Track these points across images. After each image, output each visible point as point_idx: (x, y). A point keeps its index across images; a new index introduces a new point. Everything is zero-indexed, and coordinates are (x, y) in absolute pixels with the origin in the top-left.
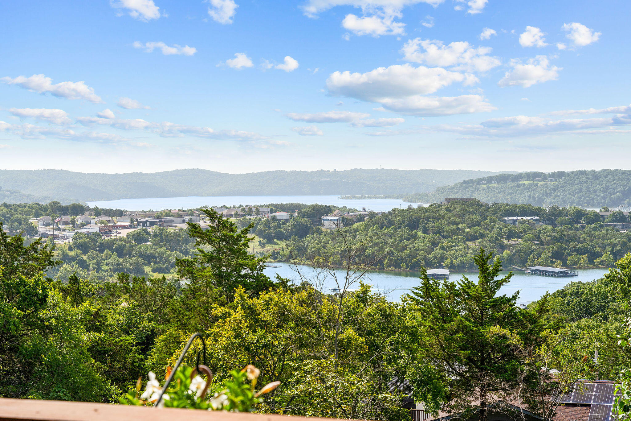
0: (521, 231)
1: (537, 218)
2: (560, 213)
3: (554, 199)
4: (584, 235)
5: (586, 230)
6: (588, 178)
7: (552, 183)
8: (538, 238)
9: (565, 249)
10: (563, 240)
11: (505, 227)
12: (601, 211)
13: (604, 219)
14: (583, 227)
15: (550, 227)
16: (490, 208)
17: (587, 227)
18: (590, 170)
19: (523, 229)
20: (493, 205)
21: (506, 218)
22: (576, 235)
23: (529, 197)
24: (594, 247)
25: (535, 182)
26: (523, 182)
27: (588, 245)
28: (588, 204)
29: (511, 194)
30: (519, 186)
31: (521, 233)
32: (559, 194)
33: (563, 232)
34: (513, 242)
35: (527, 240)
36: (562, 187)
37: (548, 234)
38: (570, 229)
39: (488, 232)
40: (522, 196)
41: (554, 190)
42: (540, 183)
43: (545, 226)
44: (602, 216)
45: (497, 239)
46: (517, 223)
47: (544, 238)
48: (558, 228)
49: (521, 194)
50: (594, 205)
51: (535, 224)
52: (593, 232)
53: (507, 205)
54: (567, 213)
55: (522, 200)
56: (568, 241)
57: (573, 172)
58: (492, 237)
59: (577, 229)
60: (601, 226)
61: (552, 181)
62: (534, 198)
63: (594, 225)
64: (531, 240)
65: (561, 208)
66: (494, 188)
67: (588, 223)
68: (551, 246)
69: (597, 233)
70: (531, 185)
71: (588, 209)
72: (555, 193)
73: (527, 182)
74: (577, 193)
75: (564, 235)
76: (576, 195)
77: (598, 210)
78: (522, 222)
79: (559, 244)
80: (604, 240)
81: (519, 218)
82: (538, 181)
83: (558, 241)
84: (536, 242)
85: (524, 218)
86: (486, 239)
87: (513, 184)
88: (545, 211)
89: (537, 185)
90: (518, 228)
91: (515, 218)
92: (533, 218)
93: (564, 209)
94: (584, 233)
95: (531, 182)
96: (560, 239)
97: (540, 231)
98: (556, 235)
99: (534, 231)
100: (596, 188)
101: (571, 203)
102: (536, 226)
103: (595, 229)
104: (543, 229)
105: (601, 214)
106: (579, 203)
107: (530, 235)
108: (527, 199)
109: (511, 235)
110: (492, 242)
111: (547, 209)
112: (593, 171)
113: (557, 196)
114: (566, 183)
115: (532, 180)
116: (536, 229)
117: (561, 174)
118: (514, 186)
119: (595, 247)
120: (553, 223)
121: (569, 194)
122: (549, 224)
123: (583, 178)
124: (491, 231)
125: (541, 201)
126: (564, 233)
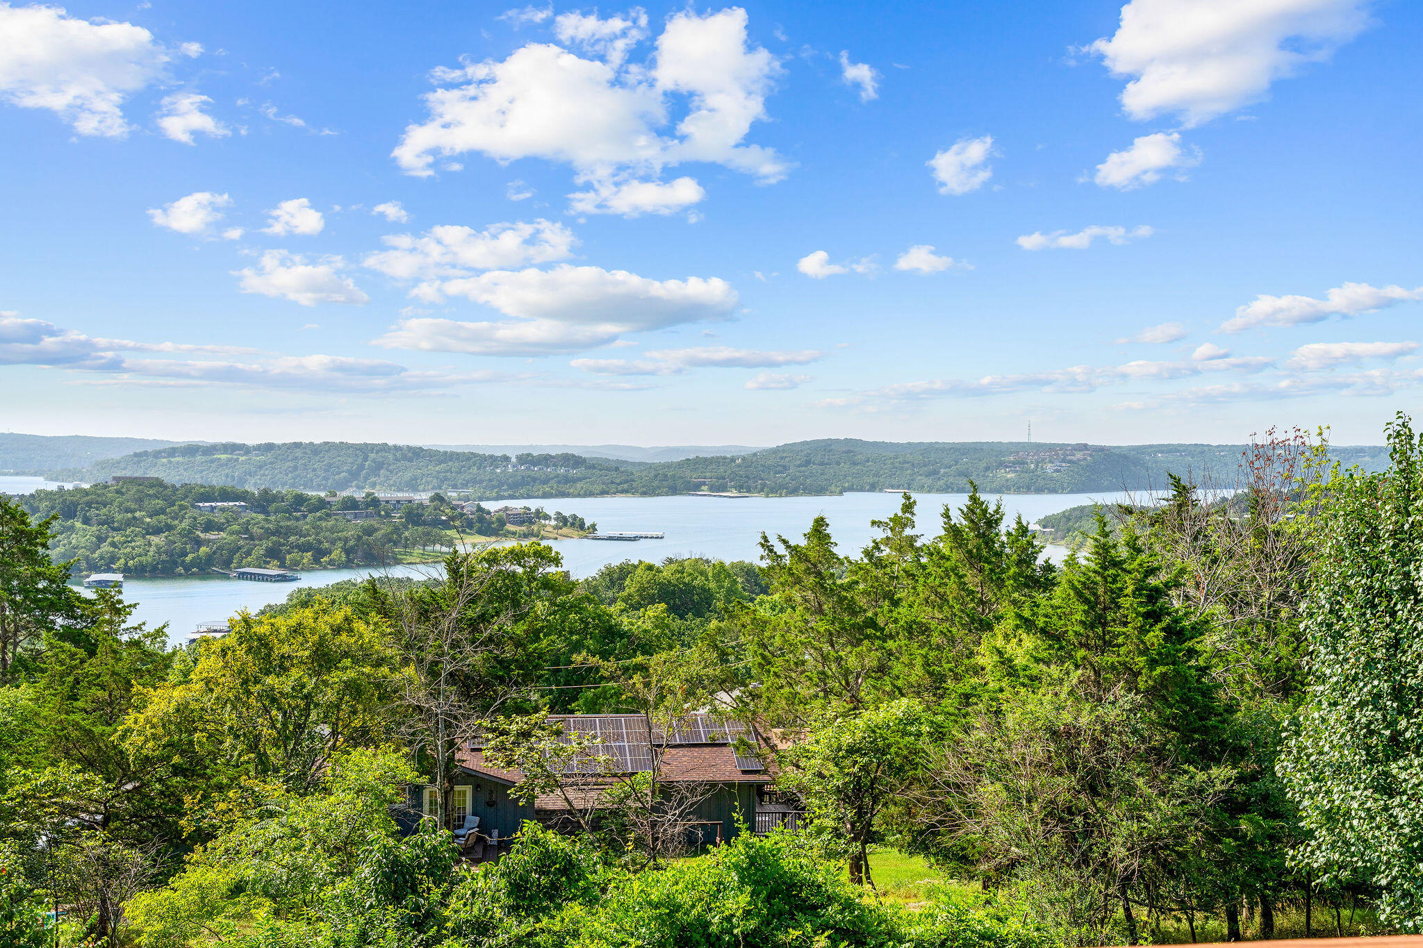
0: (223, 521)
1: (243, 503)
2: (275, 498)
3: (262, 479)
4: (307, 527)
5: (309, 519)
6: (305, 453)
7: (258, 458)
8: (247, 531)
9: (284, 545)
10: (280, 532)
11: (201, 515)
12: (327, 496)
13: (331, 506)
14: (305, 517)
15: (261, 517)
16: (177, 490)
17: (310, 516)
18: (307, 442)
19: (226, 518)
20: (182, 486)
21: (201, 504)
22: (297, 527)
23: (227, 476)
24: (320, 542)
25: (235, 457)
26: (218, 456)
27: (314, 539)
28: (305, 486)
29: (202, 471)
30: (212, 461)
31: (223, 524)
32: (267, 472)
33: (279, 522)
34: (212, 536)
35: (232, 533)
36: (271, 463)
37: (259, 525)
38: (289, 519)
39: (176, 522)
40: (217, 474)
41: (261, 467)
42: (242, 458)
43: (254, 515)
44: (329, 502)
45: (190, 532)
46: (215, 511)
47: (256, 530)
48: (272, 518)
49: (215, 472)
51: (240, 512)
52: (318, 523)
53: (202, 486)
54: (283, 498)
55: (217, 480)
56: (286, 534)
57: (284, 445)
58: (184, 529)
59: (297, 519)
60: (328, 515)
61: (257, 455)
62: (233, 477)
63: (318, 514)
64: (238, 533)
65: (274, 492)
66: (178, 463)
67: (311, 511)
68: (264, 541)
69: (323, 524)
70: (230, 460)
71: (309, 493)
72: (262, 472)
73: (223, 457)
74: (291, 472)
75: (281, 527)
76: (290, 475)
77: (322, 494)
78: (223, 510)
79: (274, 538)
80: (333, 533)
81: (219, 504)
82: (239, 455)
83: (273, 534)
84: (243, 536)
85: (225, 504)
86: (175, 532)
87: (204, 458)
88: (253, 494)
89: (237, 460)
90: (220, 518)
91: (213, 504)
92: (237, 503)
93: (279, 492)
94: (307, 524)
95: (230, 456)
96: (276, 532)
97: (248, 521)
98: (270, 526)
99: (241, 521)
100: (316, 466)
101: (284, 485)
102: (243, 514)
103: (320, 519)
104: (253, 519)
105: (327, 499)
106: (293, 486)
107: (235, 527)
109: (209, 526)
110: (183, 537)
111: (255, 492)
112: (311, 443)
113: (264, 475)
114: (276, 458)
115: (230, 454)
116: (242, 519)
117: (269, 447)
118: (206, 462)
119: (322, 542)
120: (265, 511)
121: (280, 473)
122: (259, 513)
123: (298, 453)
124: (181, 522)
125: (242, 481)
126: (280, 524)
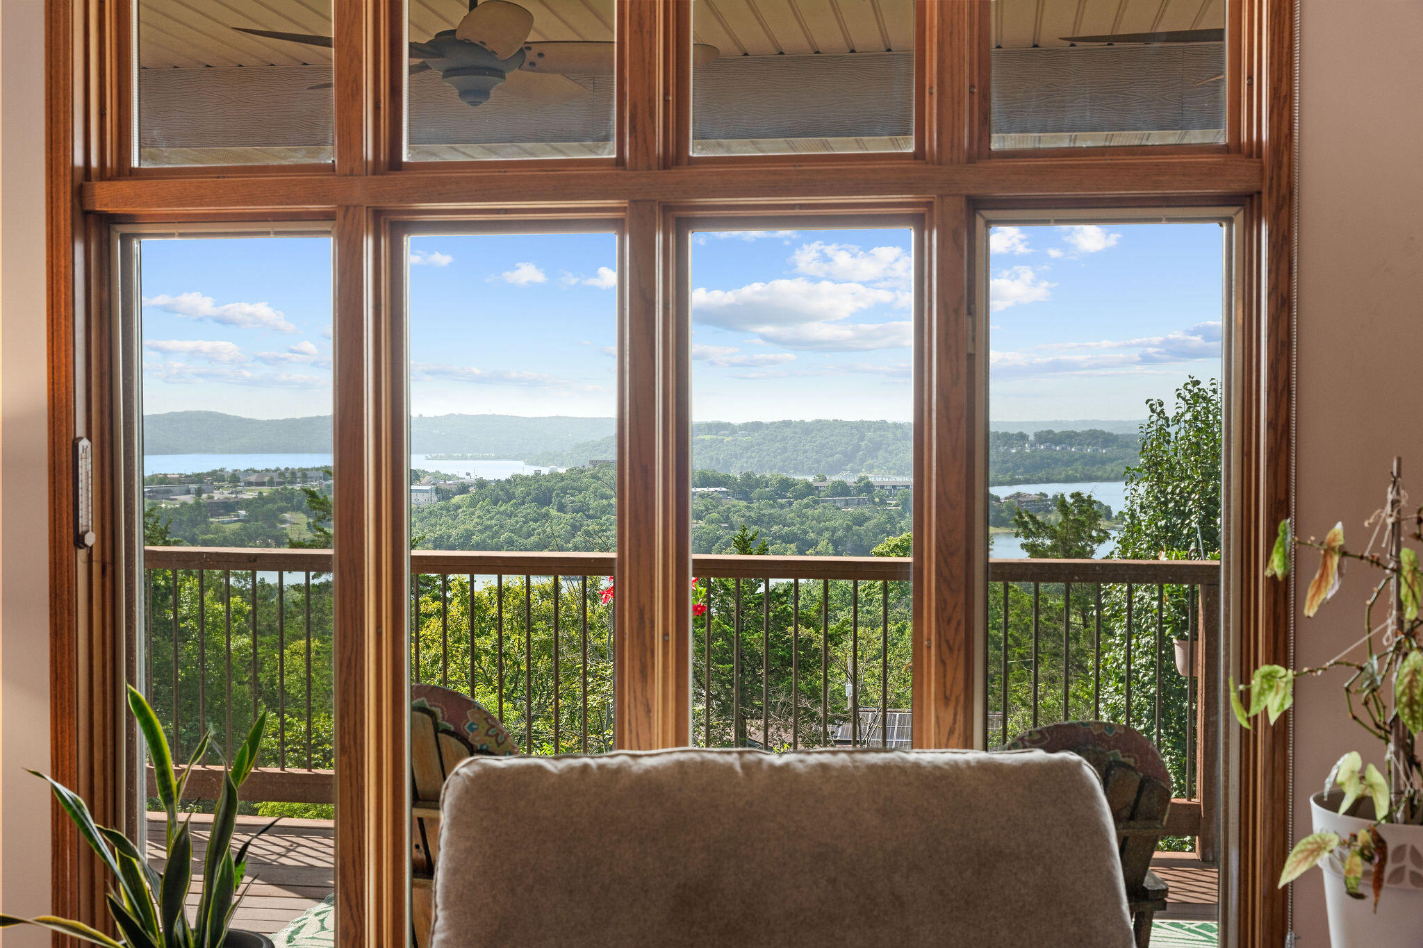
0: (702, 508)
1: (724, 489)
2: (758, 483)
3: (747, 462)
4: (792, 515)
5: (794, 507)
6: (796, 433)
7: (745, 439)
8: (727, 519)
10: (763, 522)
12: (815, 480)
13: (820, 491)
14: (791, 504)
15: (743, 503)
17: (796, 504)
18: (798, 420)
19: (705, 506)
22: (780, 515)
23: (711, 459)
24: (806, 533)
25: (720, 438)
26: (702, 437)
27: (798, 529)
28: (796, 470)
31: (702, 512)
32: (754, 455)
33: (762, 510)
35: (711, 522)
36: (759, 444)
37: (741, 513)
38: (772, 506)
40: (701, 457)
41: (747, 449)
42: (727, 439)
43: (736, 502)
44: (817, 488)
47: (736, 518)
48: (755, 505)
49: (699, 454)
50: (803, 472)
51: (721, 498)
52: (804, 511)
54: (767, 483)
55: (701, 463)
56: (768, 523)
57: (773, 423)
59: (782, 507)
60: (816, 502)
61: (743, 436)
62: (718, 461)
63: (805, 501)
64: (717, 521)
65: (758, 476)
67: (796, 498)
69: (810, 512)
70: (714, 441)
71: (796, 478)
72: (749, 454)
73: (708, 437)
74: (780, 454)
75: (764, 515)
76: (779, 457)
77: (811, 479)
78: (702, 496)
80: (820, 523)
82: (724, 435)
83: (755, 523)
84: (723, 525)
85: (705, 489)
88: (736, 479)
89: (722, 441)
90: (698, 505)
92: (718, 489)
93: (764, 477)
94: (792, 511)
95: (715, 437)
96: (759, 521)
97: (729, 508)
98: (752, 514)
99: (721, 508)
100: (807, 447)
102: (724, 501)
103: (807, 506)
104: (734, 506)
105: (815, 484)
106: (782, 469)
107: (715, 515)
108: (708, 461)
111: (738, 476)
112: (802, 422)
113: (750, 457)
114: (764, 439)
115: (715, 434)
116: (722, 506)
117: (757, 426)
119: (808, 532)
120: (747, 498)
121: (768, 455)
122: (741, 499)
123: (788, 432)
126: (763, 512)
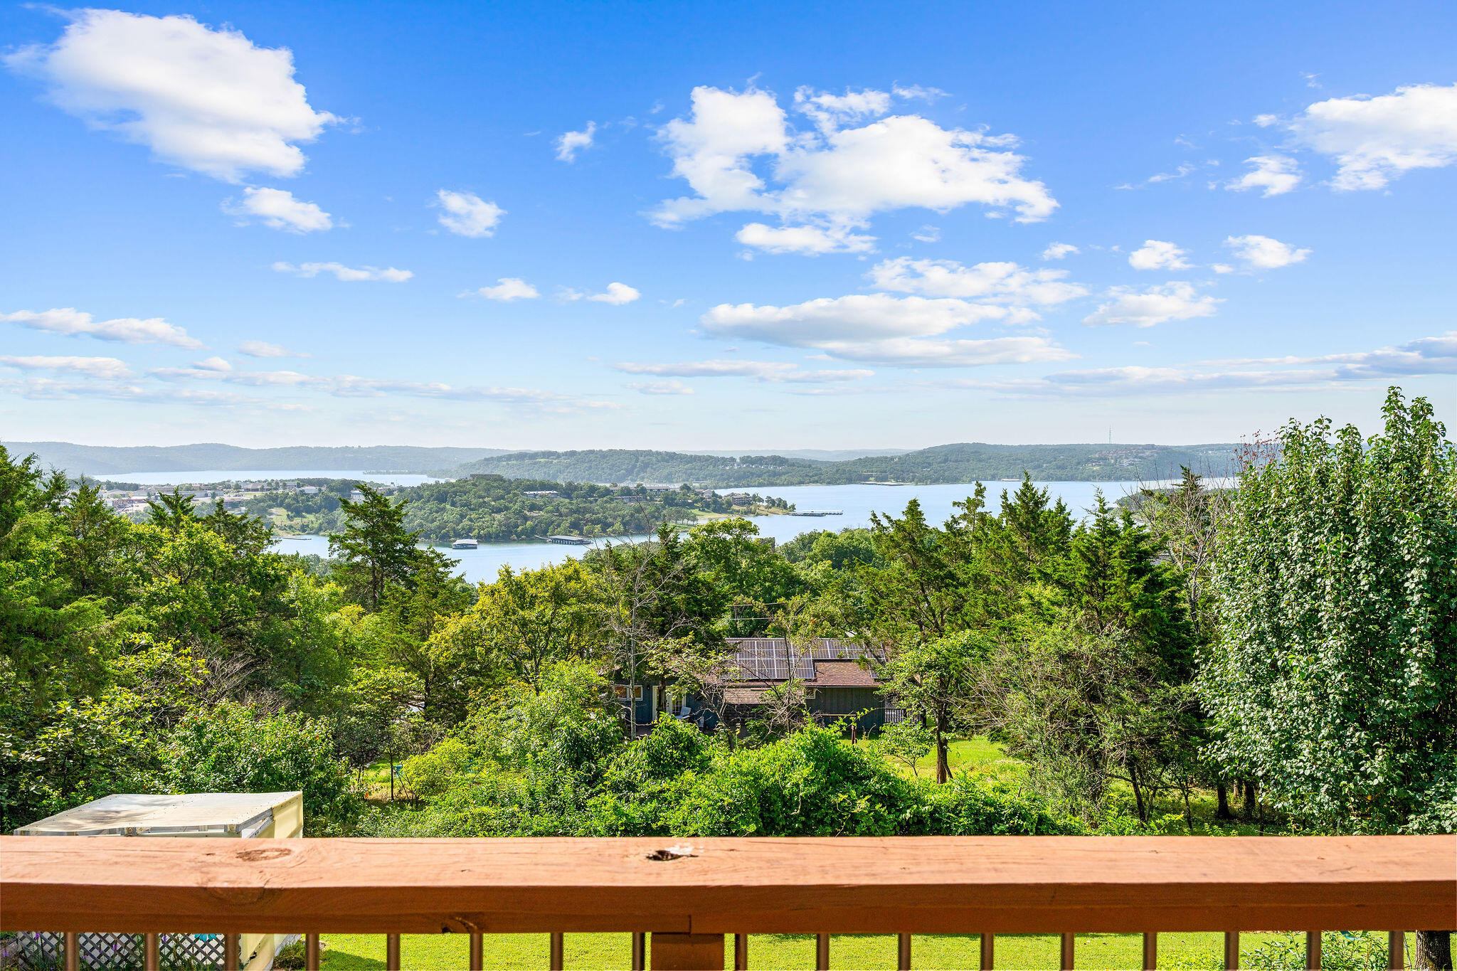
0: (542, 503)
1: (555, 492)
2: (576, 488)
3: (568, 475)
4: (597, 507)
5: (598, 503)
6: (597, 457)
7: (565, 461)
8: (558, 510)
9: (582, 520)
10: (579, 511)
11: (527, 500)
12: (611, 486)
13: (614, 493)
14: (596, 500)
15: (567, 500)
16: (512, 483)
17: (600, 501)
18: (598, 449)
19: (544, 502)
20: (515, 480)
21: (528, 493)
22: (590, 507)
23: (545, 473)
24: (606, 518)
26: (539, 460)
27: (602, 516)
28: (597, 480)
29: (529, 470)
30: (535, 463)
31: (542, 506)
32: (572, 471)
33: (578, 504)
34: (535, 514)
35: (548, 512)
36: (574, 464)
37: (566, 507)
38: (585, 502)
39: (512, 505)
40: (538, 472)
41: (567, 467)
42: (555, 461)
43: (562, 500)
44: (612, 491)
45: (520, 511)
46: (537, 497)
47: (563, 510)
48: (574, 502)
49: (537, 470)
50: (601, 481)
51: (553, 497)
52: (605, 505)
53: (528, 480)
54: (581, 488)
55: (539, 476)
56: (583, 512)
57: (583, 451)
58: (516, 509)
59: (591, 502)
60: (612, 499)
61: (565, 459)
62: (549, 474)
63: (605, 499)
64: (552, 512)
65: (575, 484)
66: (513, 465)
67: (600, 497)
68: (569, 517)
69: (608, 505)
70: (547, 462)
71: (598, 485)
73: (542, 460)
74: (587, 470)
75: (580, 508)
77: (608, 485)
78: (542, 496)
79: (576, 515)
80: (614, 512)
81: (539, 492)
82: (553, 459)
83: (575, 512)
84: (555, 514)
85: (544, 492)
86: (511, 511)
87: (530, 462)
88: (561, 485)
89: (551, 462)
90: (539, 502)
91: (536, 492)
92: (551, 492)
93: (579, 484)
94: (597, 505)
95: (547, 460)
96: (577, 511)
97: (558, 504)
98: (573, 507)
99: (554, 504)
100: (604, 465)
101: (582, 479)
102: (555, 499)
103: (606, 502)
104: (561, 502)
105: (611, 489)
106: (588, 479)
107: (550, 508)
108: (543, 475)
109: (533, 508)
110: (516, 515)
111: (563, 484)
112: (601, 451)
113: (569, 472)
114: (577, 461)
115: (547, 458)
116: (555, 502)
117: (573, 453)
118: (531, 464)
120: (569, 497)
121: (580, 471)
122: (566, 498)
123: (592, 457)
124: (514, 504)
125: (555, 476)
126: (579, 506)
